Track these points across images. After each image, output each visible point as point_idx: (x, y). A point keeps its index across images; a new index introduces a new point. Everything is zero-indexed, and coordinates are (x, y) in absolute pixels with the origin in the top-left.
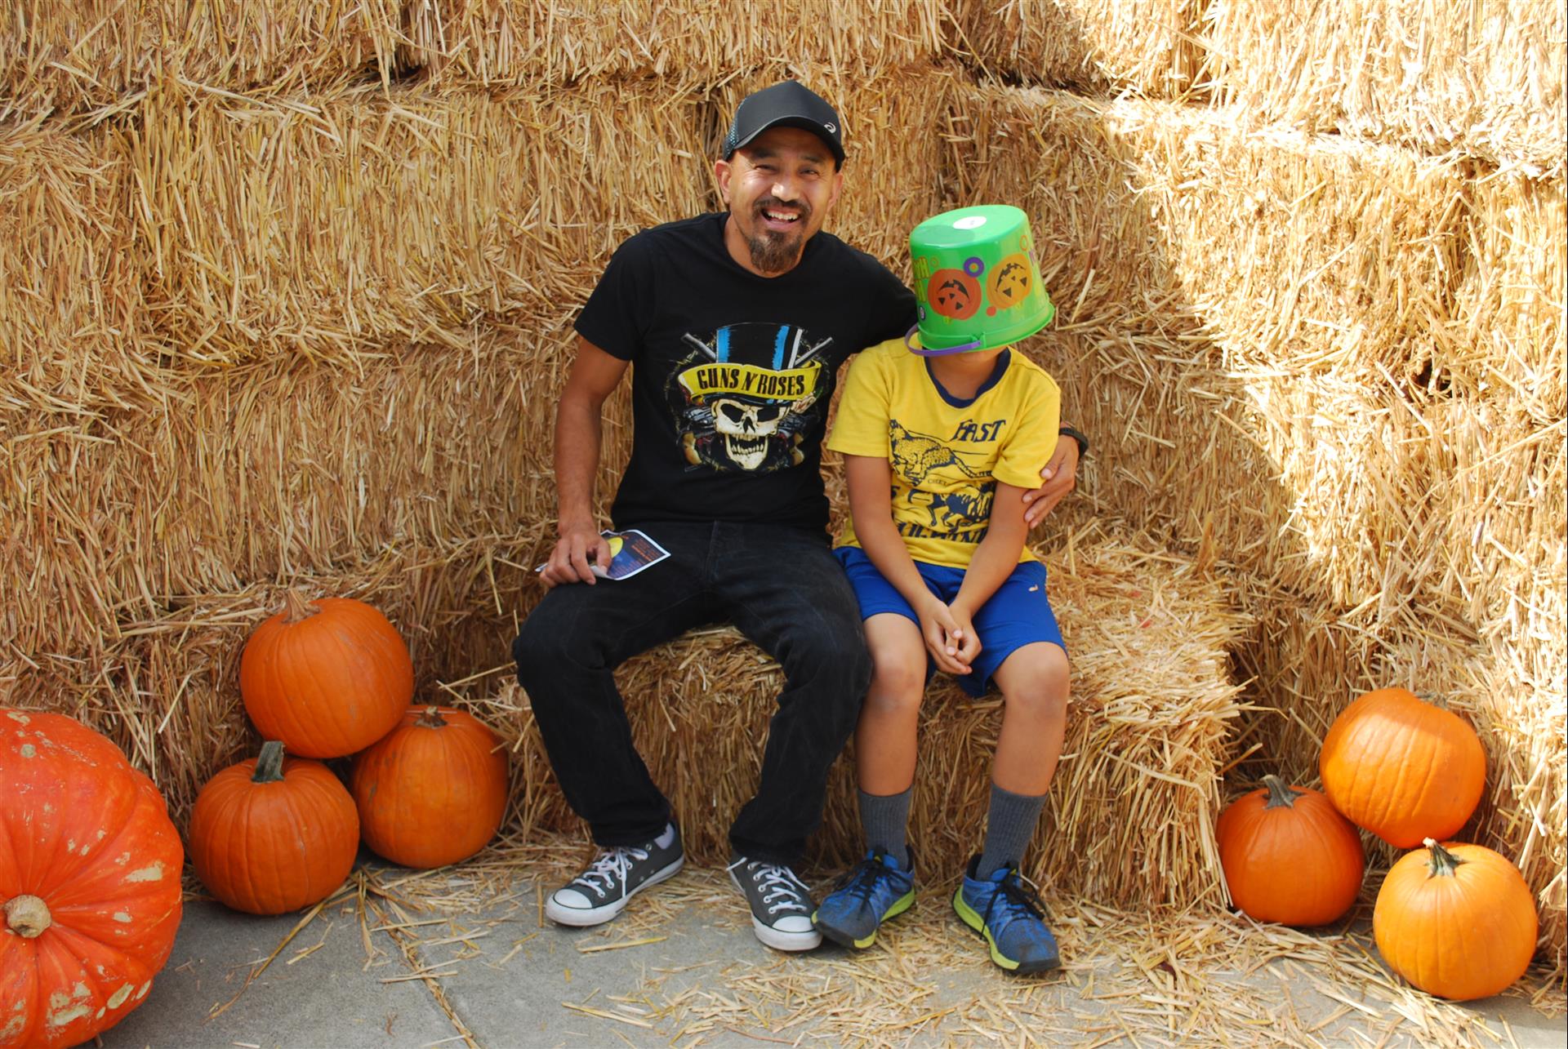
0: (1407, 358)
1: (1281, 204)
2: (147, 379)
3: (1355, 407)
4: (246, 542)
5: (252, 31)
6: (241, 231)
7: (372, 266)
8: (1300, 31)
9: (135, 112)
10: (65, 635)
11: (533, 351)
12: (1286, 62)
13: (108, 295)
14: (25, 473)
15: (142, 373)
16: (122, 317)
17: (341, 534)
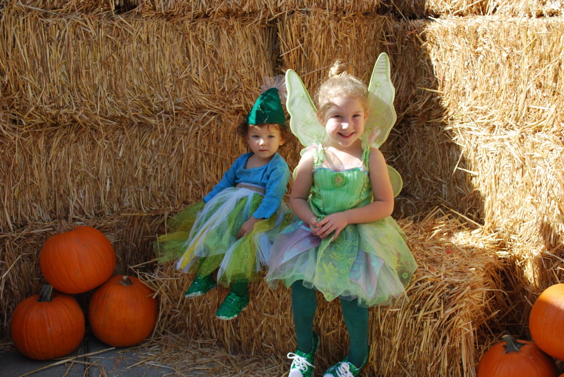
1: (517, 52)
3: (553, 147)
6: (47, 68)
7: (110, 88)
15: (3, 126)
17: (99, 202)
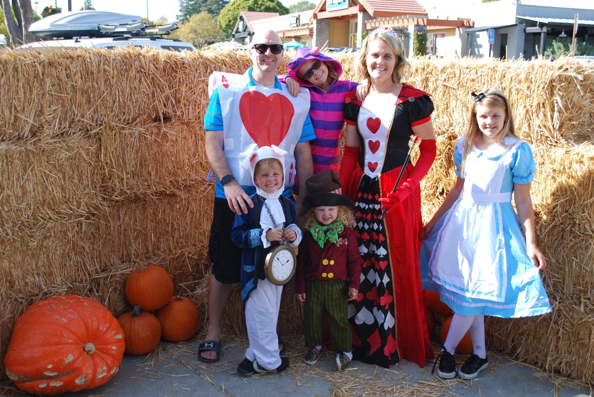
0: (437, 188)
2: (102, 205)
3: (425, 202)
4: (123, 252)
5: (129, 109)
6: (126, 163)
7: (157, 173)
9: (100, 131)
10: (79, 278)
11: (197, 196)
13: (92, 181)
14: (71, 231)
15: (100, 203)
16: (96, 187)
17: (147, 249)
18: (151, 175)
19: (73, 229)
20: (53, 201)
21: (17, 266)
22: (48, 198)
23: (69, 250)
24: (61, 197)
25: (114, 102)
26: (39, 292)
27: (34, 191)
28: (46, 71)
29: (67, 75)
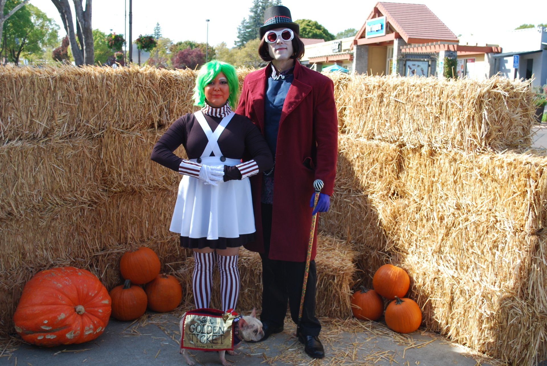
0: (390, 189)
1: (362, 155)
2: (102, 195)
3: (380, 201)
4: (120, 235)
5: (128, 117)
6: (123, 161)
8: (364, 116)
9: (102, 134)
10: (81, 254)
12: (362, 123)
13: (94, 175)
15: (100, 193)
16: (97, 180)
17: (142, 234)
18: (146, 172)
19: (76, 214)
20: (61, 190)
21: (29, 241)
22: (56, 187)
23: (73, 230)
24: (67, 187)
25: (115, 111)
26: (47, 264)
27: (44, 180)
28: (58, 85)
29: (75, 88)
